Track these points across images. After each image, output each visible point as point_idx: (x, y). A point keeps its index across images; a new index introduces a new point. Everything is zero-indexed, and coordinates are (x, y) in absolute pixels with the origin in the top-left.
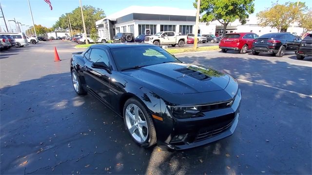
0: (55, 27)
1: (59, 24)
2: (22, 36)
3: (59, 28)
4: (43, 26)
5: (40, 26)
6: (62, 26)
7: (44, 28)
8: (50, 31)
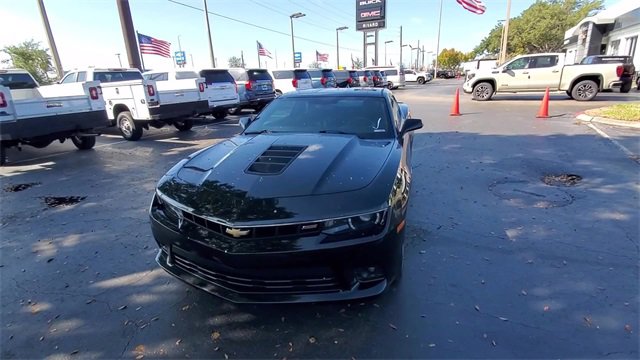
0: (477, 51)
1: (486, 45)
2: (399, 71)
3: (485, 52)
4: (457, 50)
5: (453, 50)
6: (490, 48)
7: (457, 55)
8: (466, 60)
